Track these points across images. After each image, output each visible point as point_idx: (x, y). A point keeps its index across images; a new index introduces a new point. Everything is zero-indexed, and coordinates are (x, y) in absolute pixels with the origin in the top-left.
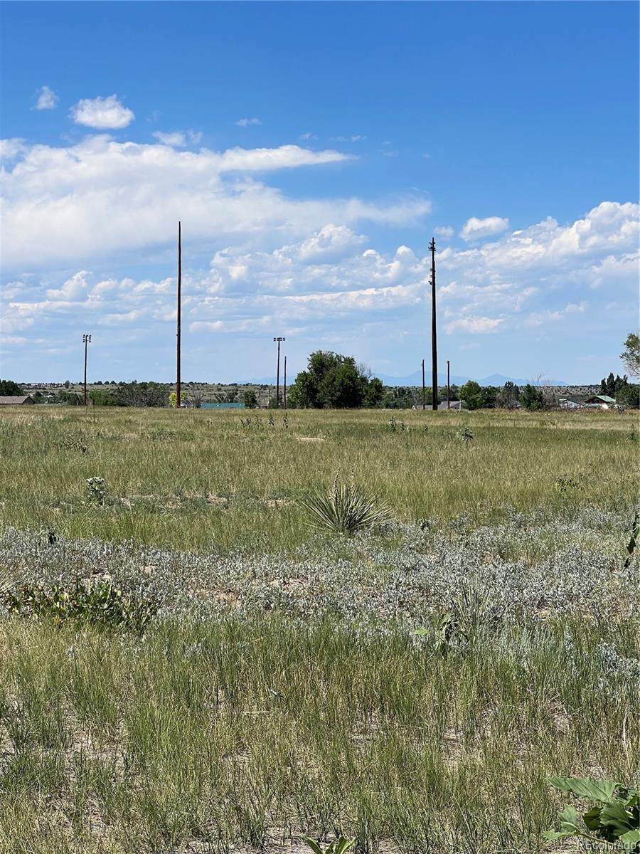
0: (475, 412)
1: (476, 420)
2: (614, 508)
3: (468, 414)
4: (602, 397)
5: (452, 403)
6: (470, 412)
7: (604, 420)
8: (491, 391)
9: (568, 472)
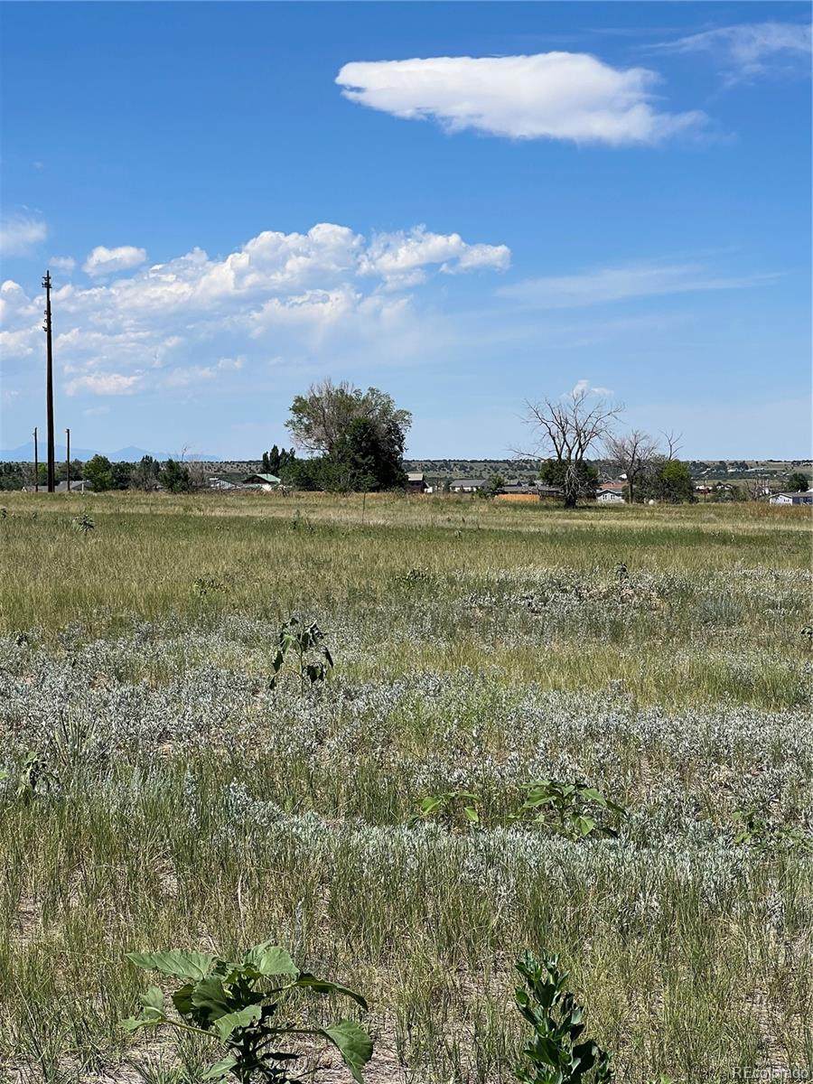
0: (102, 494)
1: (102, 505)
2: (265, 614)
3: (93, 497)
4: (264, 476)
5: (74, 484)
6: (96, 495)
7: (264, 505)
8: (124, 467)
9: (211, 569)
